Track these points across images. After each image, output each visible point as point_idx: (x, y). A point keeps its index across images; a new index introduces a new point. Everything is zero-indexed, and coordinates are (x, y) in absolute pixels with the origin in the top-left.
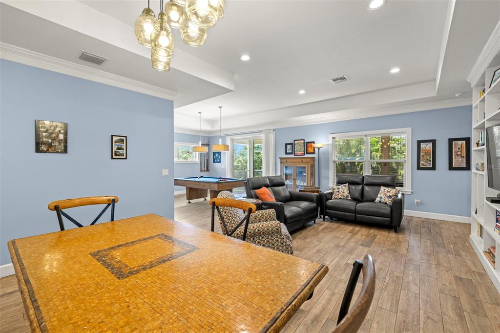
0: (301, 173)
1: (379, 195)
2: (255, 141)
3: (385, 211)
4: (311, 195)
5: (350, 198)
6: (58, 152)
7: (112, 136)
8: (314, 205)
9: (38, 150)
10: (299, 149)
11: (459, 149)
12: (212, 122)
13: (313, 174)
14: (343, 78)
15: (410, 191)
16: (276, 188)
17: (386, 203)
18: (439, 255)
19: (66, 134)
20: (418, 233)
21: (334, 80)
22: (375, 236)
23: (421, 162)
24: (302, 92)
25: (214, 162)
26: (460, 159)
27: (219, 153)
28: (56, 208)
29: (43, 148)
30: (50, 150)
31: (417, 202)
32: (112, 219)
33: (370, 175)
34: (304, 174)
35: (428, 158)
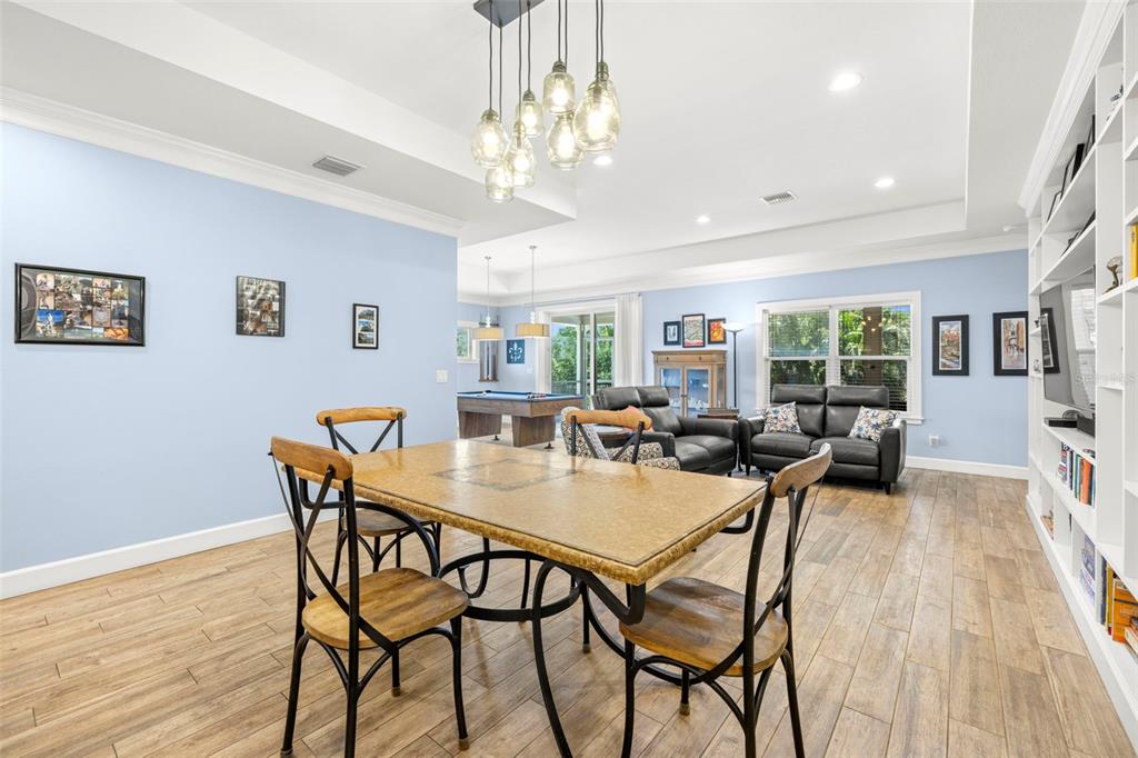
0: (697, 382)
1: (856, 423)
2: (598, 317)
3: (867, 454)
4: (723, 424)
5: (799, 431)
6: (270, 335)
7: (355, 305)
8: (729, 443)
9: (240, 331)
10: (693, 334)
11: (1013, 333)
12: (508, 277)
13: (722, 385)
14: (786, 196)
15: (920, 417)
16: (653, 410)
17: (870, 439)
18: (964, 527)
19: (282, 302)
20: (931, 496)
21: (768, 199)
22: (848, 500)
23: (941, 360)
24: (703, 220)
25: (509, 361)
26: (1016, 354)
27: (521, 343)
28: (328, 422)
29: (249, 326)
30: (258, 330)
31: (934, 440)
32: (400, 445)
33: (839, 384)
34: (705, 386)
35: (955, 353)
